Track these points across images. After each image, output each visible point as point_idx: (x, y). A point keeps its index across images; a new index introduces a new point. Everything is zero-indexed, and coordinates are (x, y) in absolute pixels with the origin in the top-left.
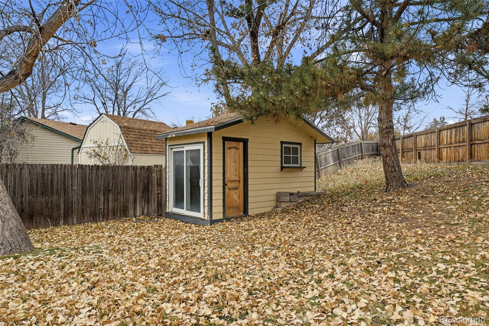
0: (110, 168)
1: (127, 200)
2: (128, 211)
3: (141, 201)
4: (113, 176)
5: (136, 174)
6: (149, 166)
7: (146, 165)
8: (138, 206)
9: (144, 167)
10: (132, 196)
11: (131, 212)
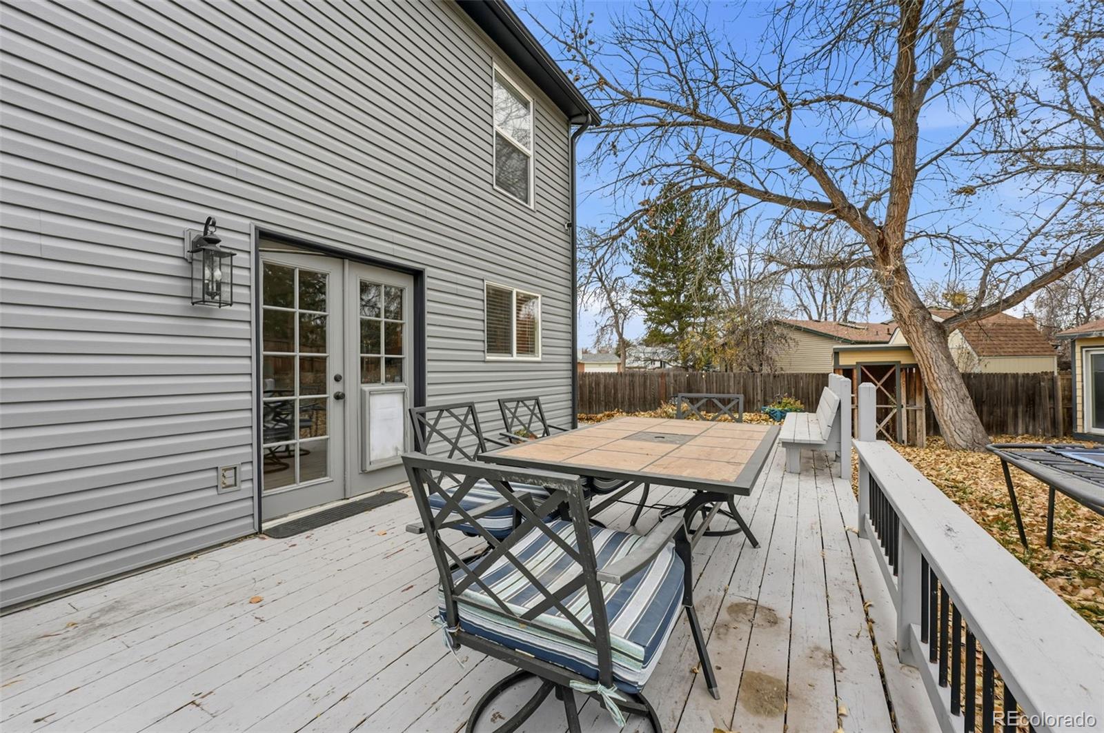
0: (984, 377)
1: (1006, 414)
2: (1007, 428)
3: (1024, 416)
4: (988, 385)
5: (1017, 383)
6: (1035, 374)
7: (1031, 371)
8: (1020, 422)
9: (1028, 374)
10: (1011, 410)
11: (1011, 429)
